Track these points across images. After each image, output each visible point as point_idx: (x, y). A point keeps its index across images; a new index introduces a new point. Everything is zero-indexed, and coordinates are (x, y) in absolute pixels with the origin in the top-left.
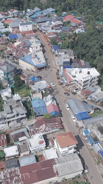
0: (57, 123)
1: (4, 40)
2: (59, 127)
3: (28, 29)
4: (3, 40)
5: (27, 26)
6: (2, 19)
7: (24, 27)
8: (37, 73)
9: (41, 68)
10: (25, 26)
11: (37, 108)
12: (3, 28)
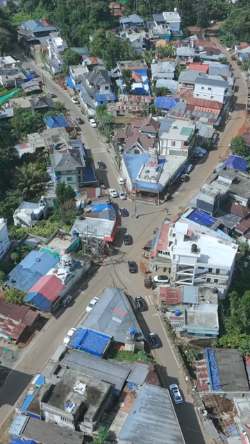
0: (16, 323)
1: (140, 104)
2: (10, 333)
3: (212, 97)
4: (138, 103)
5: (210, 87)
6: (187, 57)
7: (203, 88)
8: (133, 200)
9: (147, 193)
10: (206, 87)
11: (25, 269)
12: (170, 78)
